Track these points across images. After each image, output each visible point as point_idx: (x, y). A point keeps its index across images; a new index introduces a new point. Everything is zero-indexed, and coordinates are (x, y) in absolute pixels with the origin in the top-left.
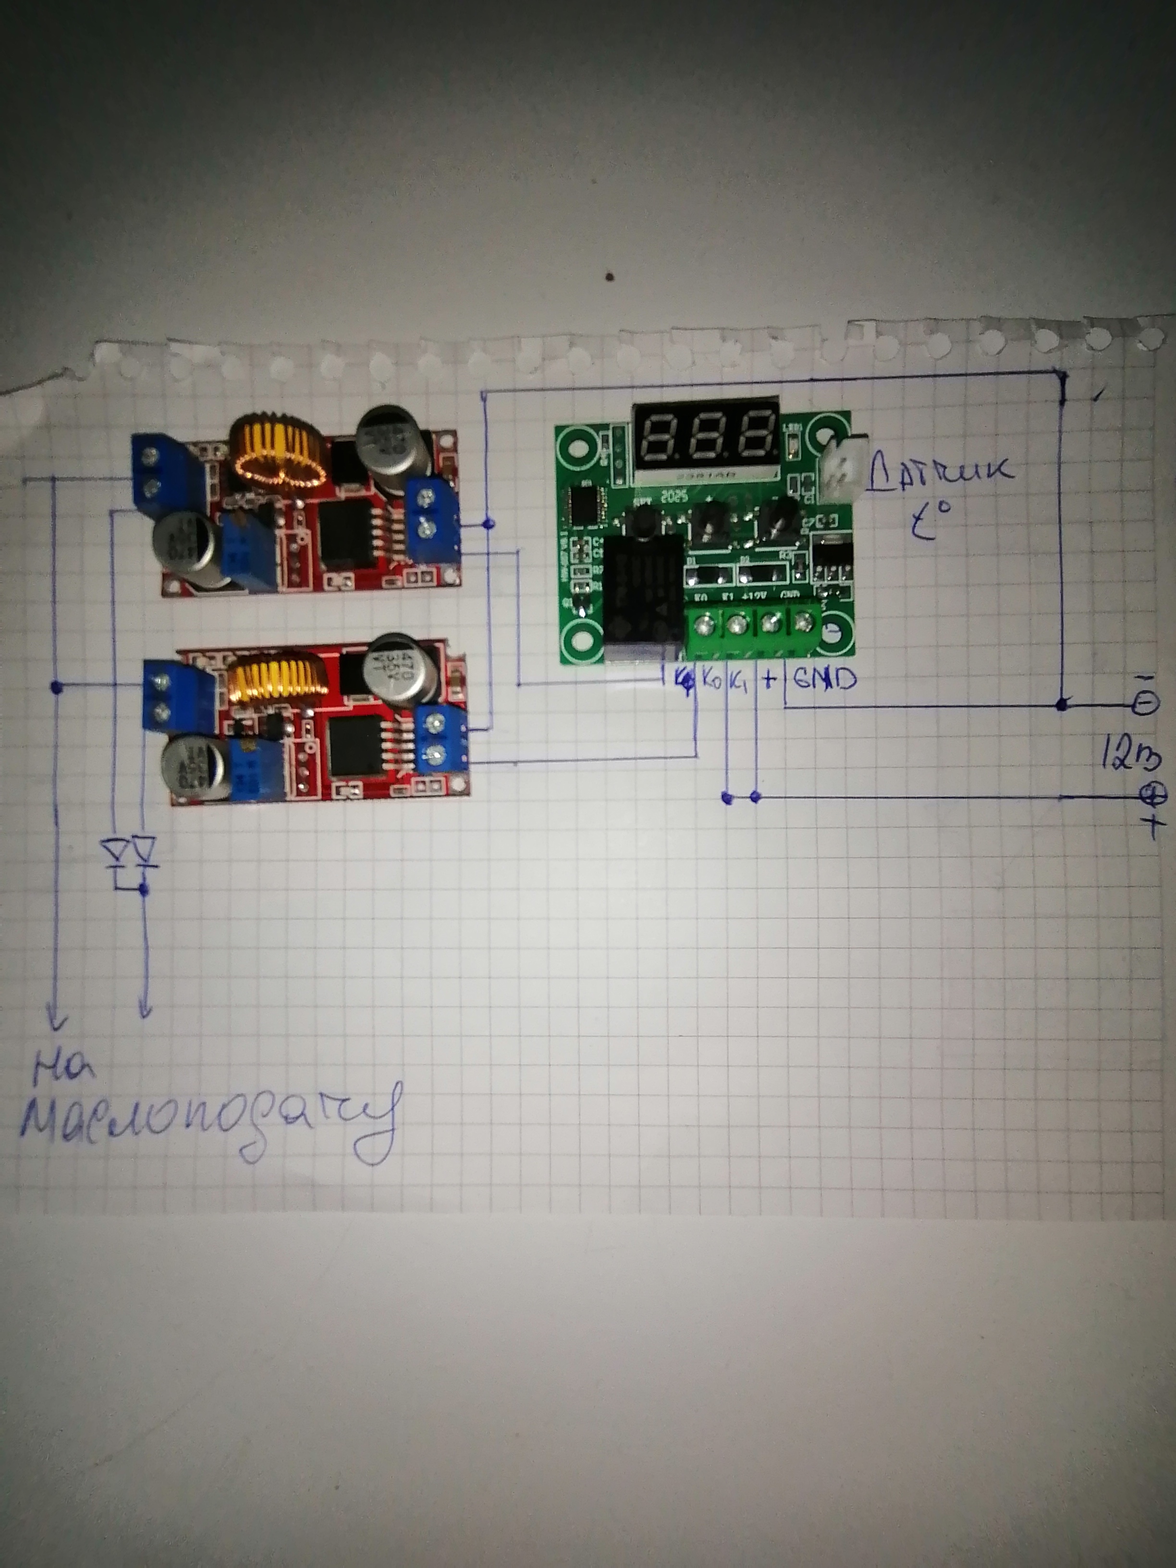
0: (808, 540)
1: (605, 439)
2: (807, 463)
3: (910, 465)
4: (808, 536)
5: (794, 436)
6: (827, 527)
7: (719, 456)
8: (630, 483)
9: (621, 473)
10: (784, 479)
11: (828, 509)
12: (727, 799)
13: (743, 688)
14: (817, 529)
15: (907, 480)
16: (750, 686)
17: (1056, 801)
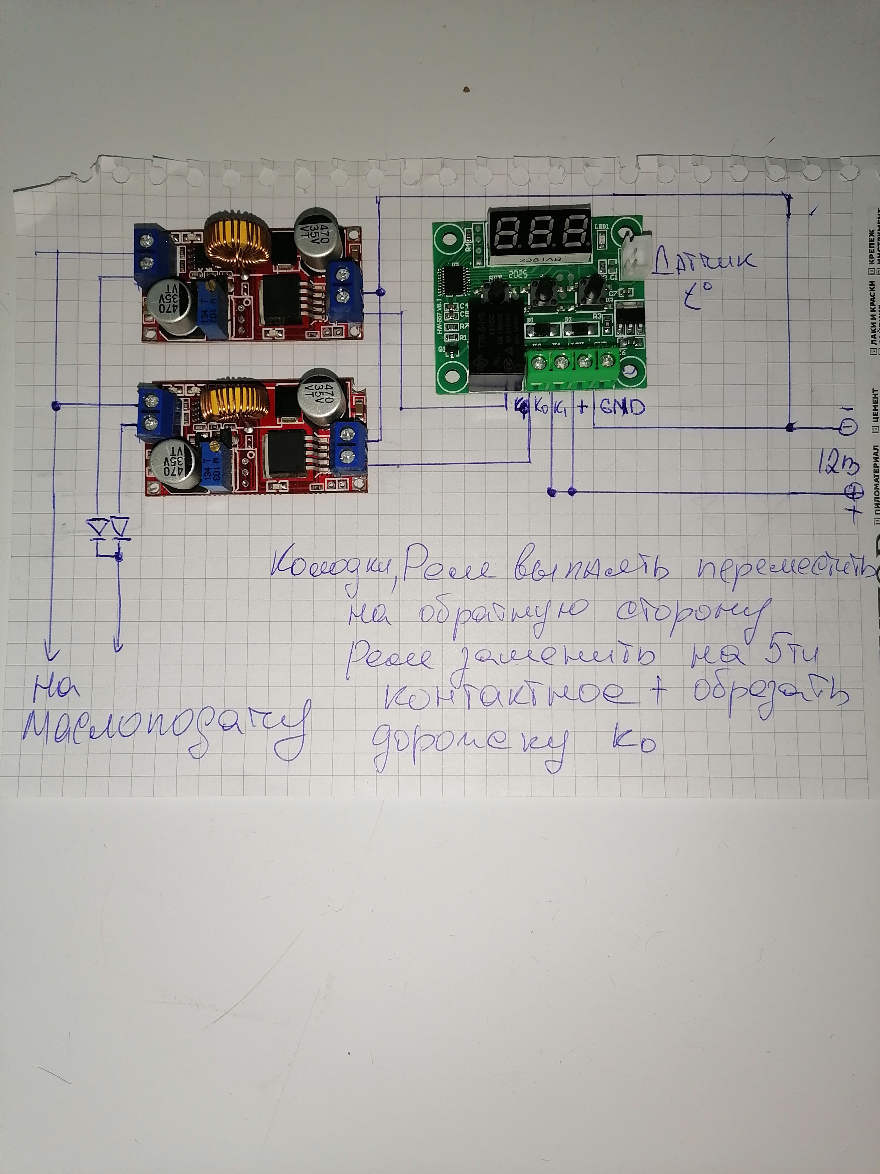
0: (613, 307)
1: (469, 234)
2: (613, 252)
3: (684, 256)
4: (613, 302)
5: (603, 233)
6: (626, 296)
7: (549, 246)
8: (487, 265)
9: (480, 257)
10: (595, 263)
11: (627, 285)
12: (552, 493)
13: (563, 413)
14: (619, 298)
15: (681, 267)
16: (569, 411)
17: (786, 495)
